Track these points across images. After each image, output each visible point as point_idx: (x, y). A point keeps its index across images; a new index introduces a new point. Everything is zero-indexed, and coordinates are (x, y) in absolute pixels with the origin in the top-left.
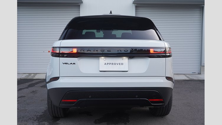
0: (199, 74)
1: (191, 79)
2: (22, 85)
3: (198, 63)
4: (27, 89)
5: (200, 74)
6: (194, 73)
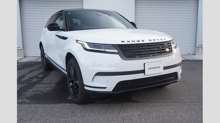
0: (193, 55)
1: (186, 59)
2: (33, 67)
3: (193, 45)
4: (38, 71)
5: (195, 55)
6: (189, 54)
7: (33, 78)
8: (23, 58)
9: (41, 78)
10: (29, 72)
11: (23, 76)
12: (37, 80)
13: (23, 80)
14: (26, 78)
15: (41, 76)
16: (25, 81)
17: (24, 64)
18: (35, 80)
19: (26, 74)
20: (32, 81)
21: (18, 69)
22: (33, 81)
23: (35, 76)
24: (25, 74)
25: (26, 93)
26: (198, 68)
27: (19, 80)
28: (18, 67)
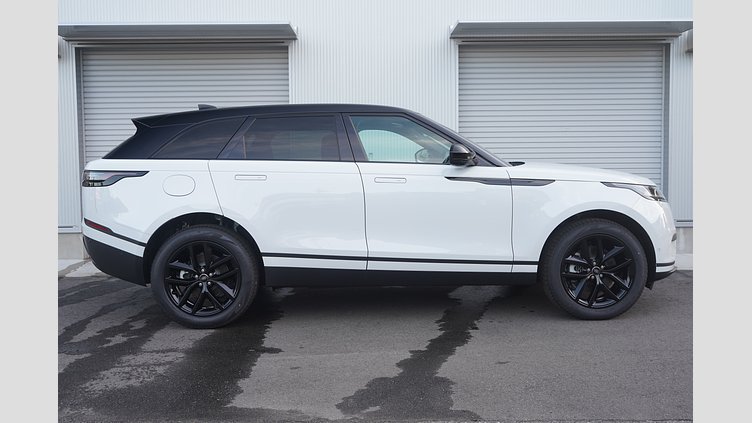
2: (113, 294)
7: (113, 331)
8: (80, 264)
9: (138, 332)
10: (101, 311)
11: (80, 326)
12: (125, 339)
13: (77, 338)
14: (90, 332)
15: (139, 325)
16: (84, 341)
17: (84, 282)
18: (119, 339)
19: (92, 317)
20: (109, 341)
21: (62, 302)
22: (111, 344)
23: (120, 324)
24: (84, 318)
25: (87, 385)
26: (677, 300)
27: (64, 340)
28: (61, 293)
